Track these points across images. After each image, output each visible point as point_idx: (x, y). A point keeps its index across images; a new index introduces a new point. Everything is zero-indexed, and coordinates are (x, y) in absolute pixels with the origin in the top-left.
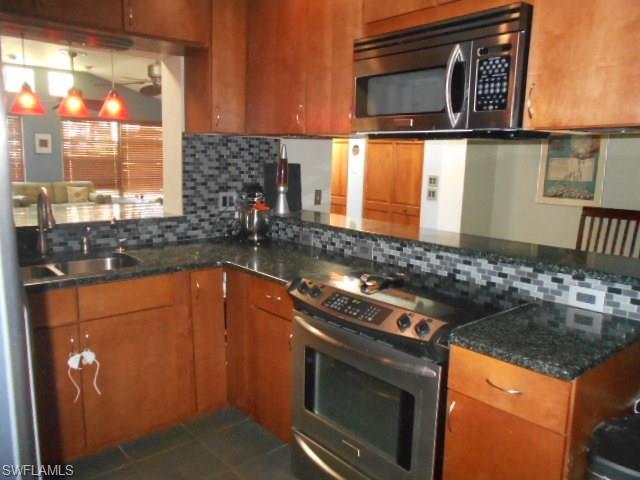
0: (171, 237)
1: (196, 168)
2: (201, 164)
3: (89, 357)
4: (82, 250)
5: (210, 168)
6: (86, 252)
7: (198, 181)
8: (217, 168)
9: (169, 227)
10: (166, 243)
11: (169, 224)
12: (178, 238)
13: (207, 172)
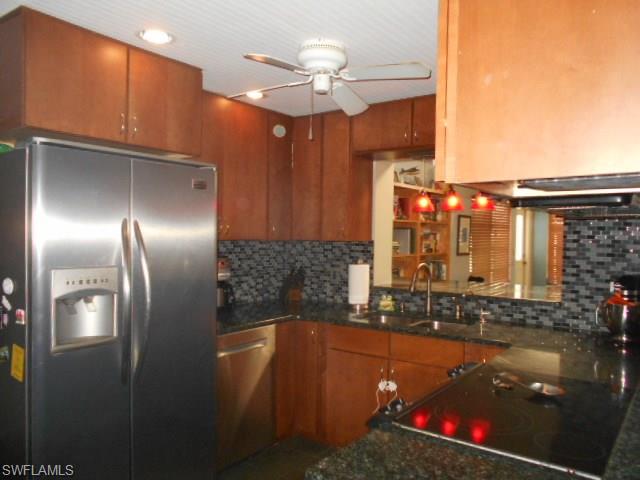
0: (546, 321)
1: (579, 254)
2: (588, 250)
3: (393, 386)
4: (455, 316)
5: (600, 255)
6: (458, 317)
7: (582, 268)
8: (609, 255)
9: (546, 311)
10: (539, 326)
11: (544, 307)
12: (555, 324)
13: (595, 258)
